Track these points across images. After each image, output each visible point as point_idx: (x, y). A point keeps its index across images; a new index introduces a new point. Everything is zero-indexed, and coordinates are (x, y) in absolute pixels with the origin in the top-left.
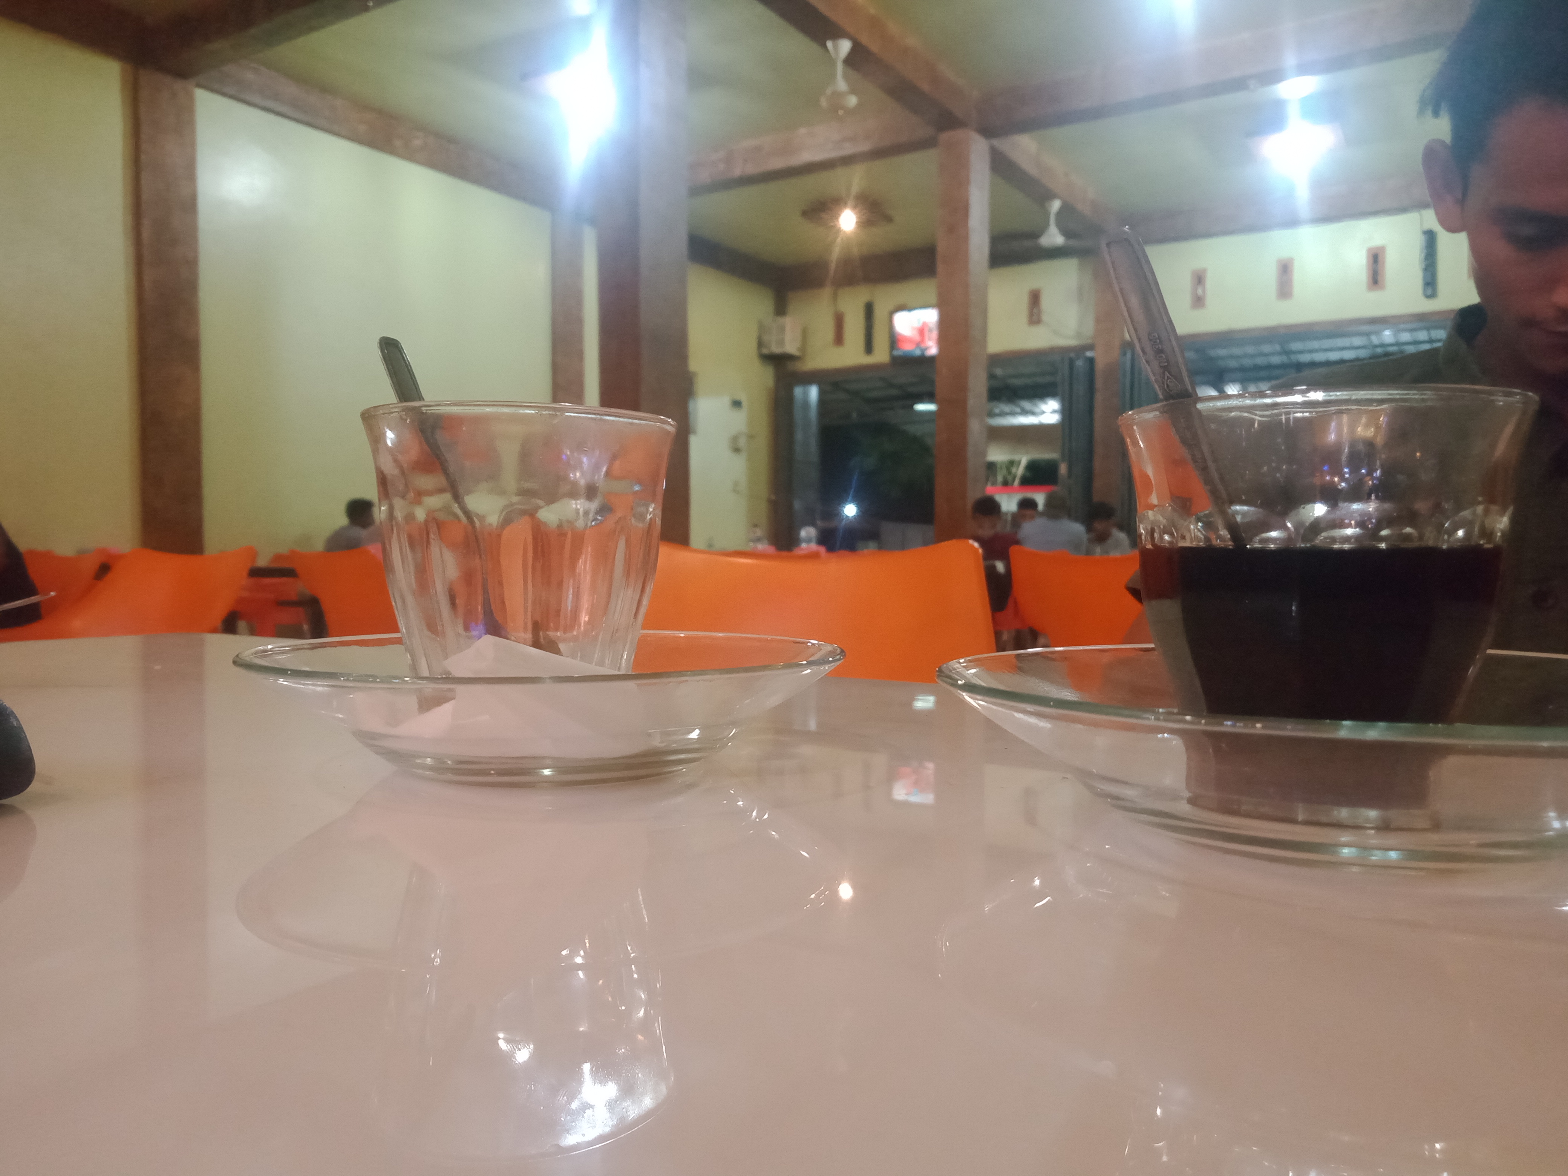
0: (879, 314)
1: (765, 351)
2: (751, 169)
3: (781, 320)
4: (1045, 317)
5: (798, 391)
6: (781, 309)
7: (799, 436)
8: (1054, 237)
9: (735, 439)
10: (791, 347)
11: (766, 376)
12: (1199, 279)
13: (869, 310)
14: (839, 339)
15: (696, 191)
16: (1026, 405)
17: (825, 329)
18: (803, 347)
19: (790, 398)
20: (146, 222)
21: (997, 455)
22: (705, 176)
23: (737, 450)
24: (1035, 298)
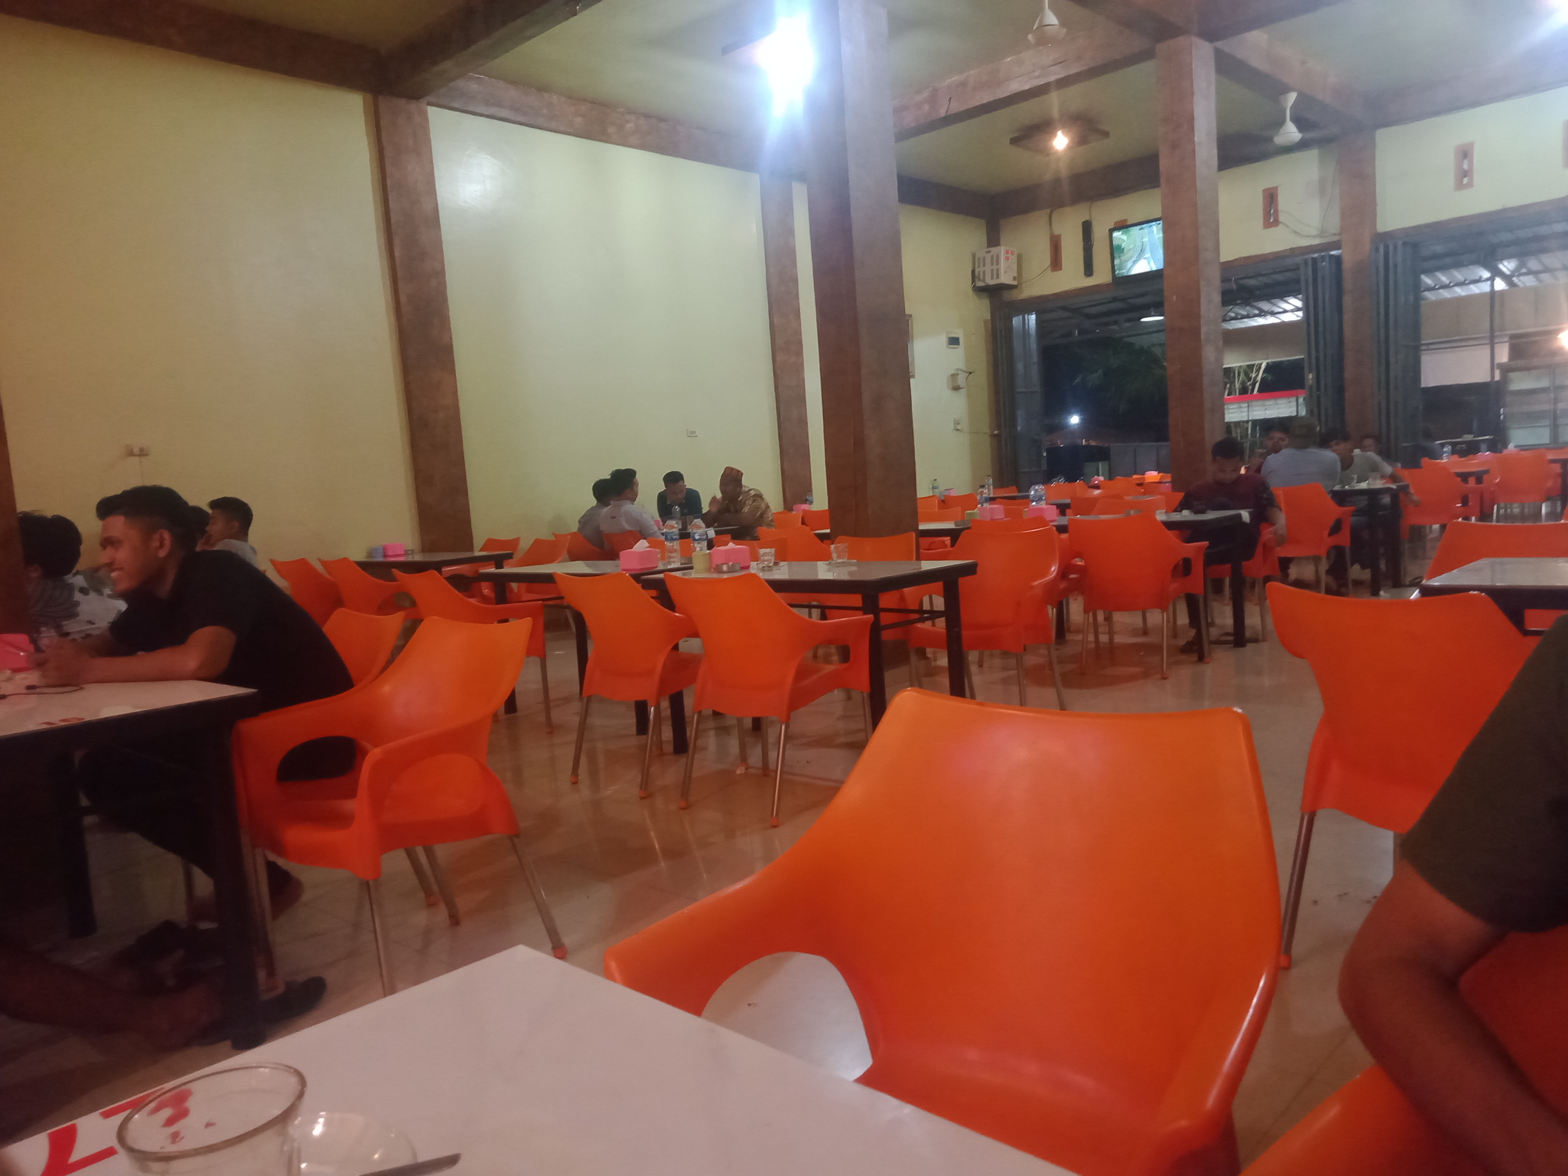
0: (1099, 233)
1: (980, 284)
2: (957, 107)
3: (994, 250)
4: (1281, 218)
5: (1016, 321)
6: (993, 241)
7: (1020, 367)
8: (1291, 133)
9: (954, 376)
10: (1006, 278)
11: (981, 309)
12: (1465, 153)
13: (1087, 228)
14: (1056, 263)
15: (902, 135)
16: (1265, 306)
17: (1041, 254)
18: (1019, 277)
19: (1009, 328)
20: (397, 241)
21: (1234, 361)
22: (910, 120)
23: (956, 388)
24: (1271, 197)
